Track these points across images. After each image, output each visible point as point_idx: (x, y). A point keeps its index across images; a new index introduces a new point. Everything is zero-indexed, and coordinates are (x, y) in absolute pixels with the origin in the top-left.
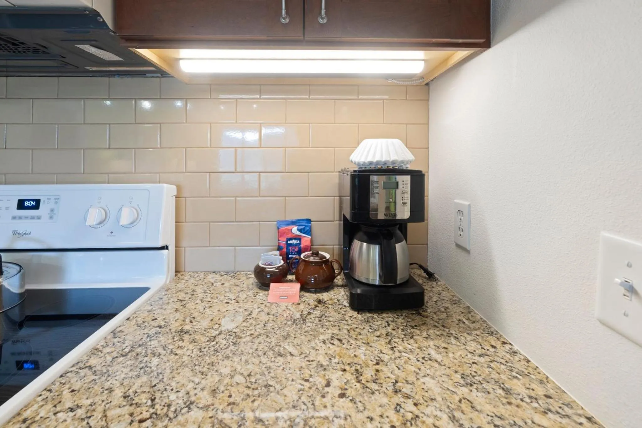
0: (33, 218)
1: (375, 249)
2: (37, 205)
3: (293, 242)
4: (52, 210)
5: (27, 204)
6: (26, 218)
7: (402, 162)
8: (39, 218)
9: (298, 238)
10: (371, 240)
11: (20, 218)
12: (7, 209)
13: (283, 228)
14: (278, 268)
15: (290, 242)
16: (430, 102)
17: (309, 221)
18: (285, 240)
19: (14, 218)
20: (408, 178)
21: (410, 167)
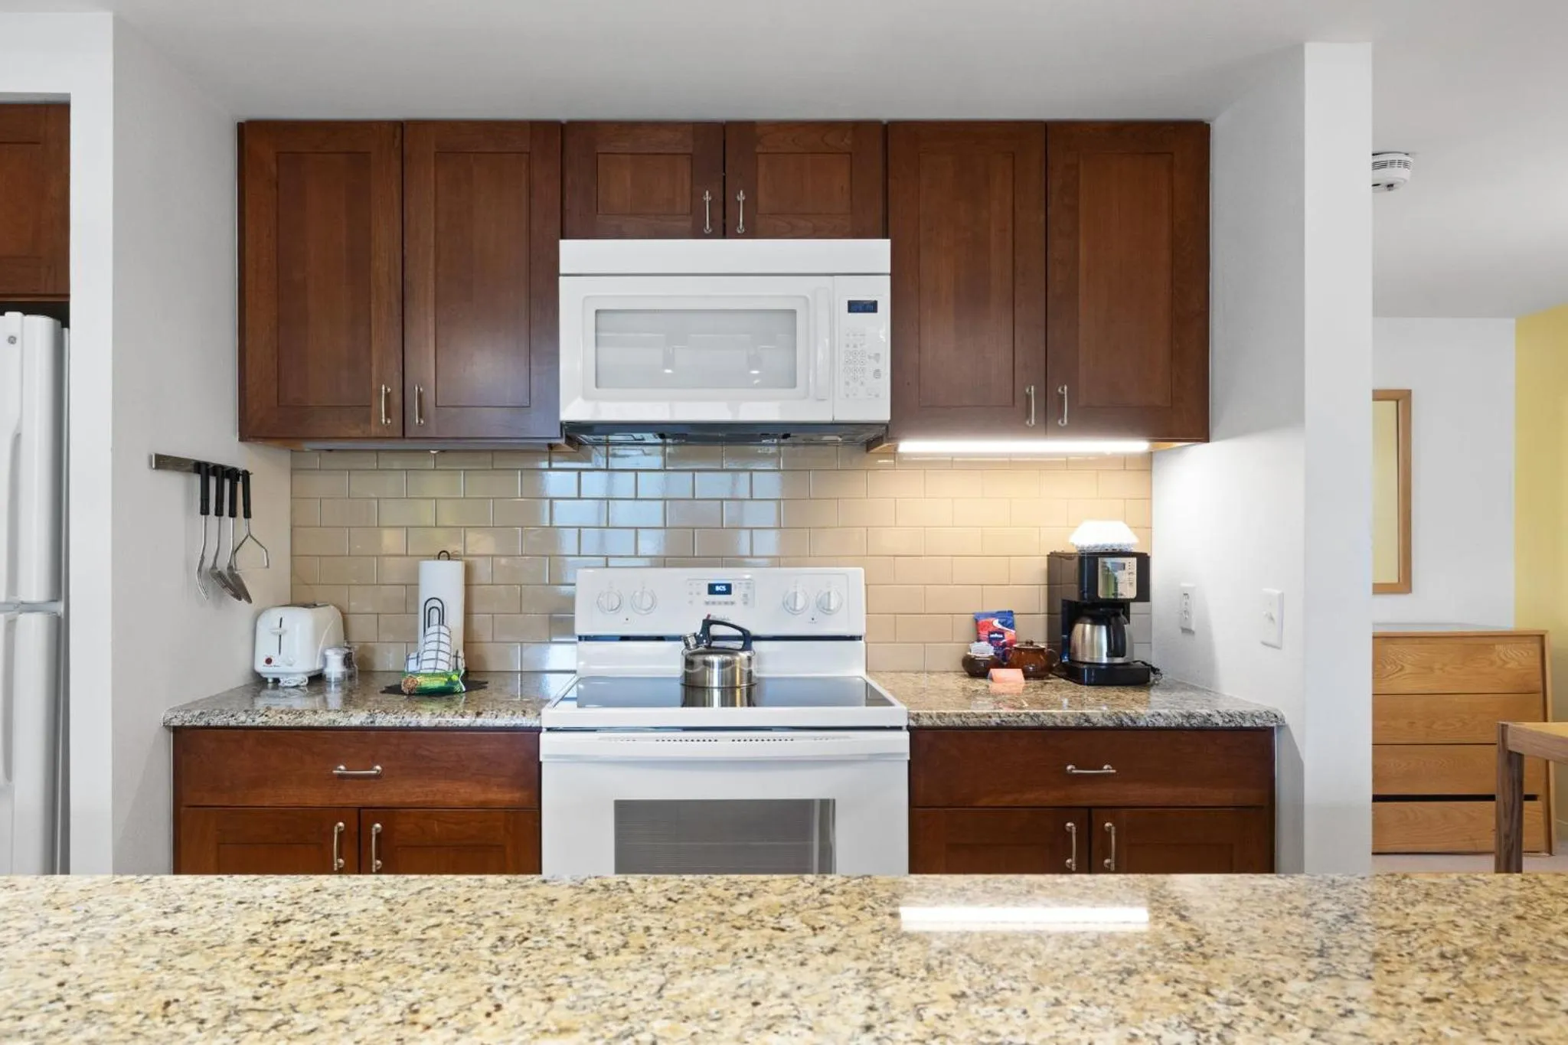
0: (726, 603)
1: (1100, 631)
2: (728, 589)
3: (996, 635)
4: (745, 596)
5: (718, 588)
6: (720, 603)
7: (1128, 545)
8: (732, 603)
9: (1001, 632)
10: (1096, 621)
11: (714, 603)
12: (698, 594)
13: (982, 620)
14: (990, 657)
15: (992, 636)
16: (1155, 478)
17: (1011, 613)
18: (987, 633)
19: (707, 603)
20: (1134, 560)
21: (1134, 550)
